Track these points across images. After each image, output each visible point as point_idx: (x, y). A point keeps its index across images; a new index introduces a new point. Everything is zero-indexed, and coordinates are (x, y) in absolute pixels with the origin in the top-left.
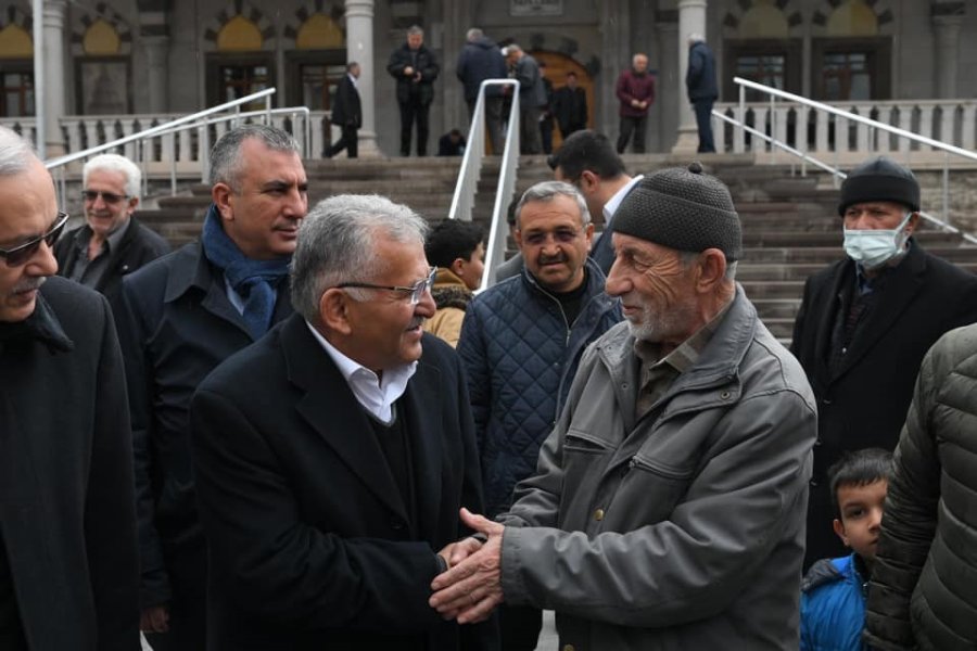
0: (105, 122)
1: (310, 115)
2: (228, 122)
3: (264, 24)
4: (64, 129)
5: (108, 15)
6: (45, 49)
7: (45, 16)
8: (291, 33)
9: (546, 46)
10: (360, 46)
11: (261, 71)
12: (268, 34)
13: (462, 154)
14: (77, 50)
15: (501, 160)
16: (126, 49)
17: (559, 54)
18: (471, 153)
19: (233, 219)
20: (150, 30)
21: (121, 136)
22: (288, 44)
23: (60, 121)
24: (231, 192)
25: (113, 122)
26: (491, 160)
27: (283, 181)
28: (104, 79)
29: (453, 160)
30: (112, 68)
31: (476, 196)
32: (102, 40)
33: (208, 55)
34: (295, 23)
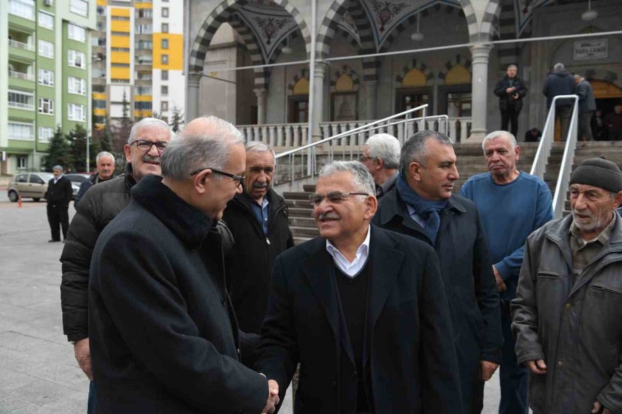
0: (341, 125)
1: (448, 120)
2: (404, 124)
3: (427, 72)
4: (322, 128)
5: (348, 71)
6: (314, 88)
7: (315, 72)
8: (442, 76)
9: (595, 77)
10: (480, 80)
11: (425, 97)
12: (430, 77)
13: (539, 141)
14: (333, 89)
15: (565, 144)
16: (356, 87)
17: (604, 81)
18: (545, 139)
19: (421, 181)
20: (368, 77)
21: (340, 132)
22: (440, 82)
23: (320, 124)
24: (421, 166)
25: (346, 125)
26: (558, 144)
27: (449, 160)
28: (345, 103)
29: (533, 144)
30: (349, 98)
31: (547, 166)
32: (345, 84)
33: (397, 89)
34: (444, 70)
